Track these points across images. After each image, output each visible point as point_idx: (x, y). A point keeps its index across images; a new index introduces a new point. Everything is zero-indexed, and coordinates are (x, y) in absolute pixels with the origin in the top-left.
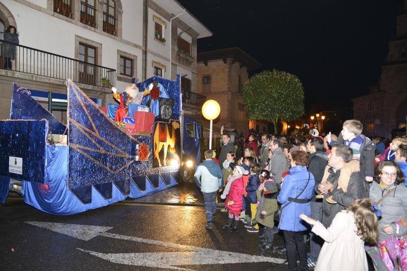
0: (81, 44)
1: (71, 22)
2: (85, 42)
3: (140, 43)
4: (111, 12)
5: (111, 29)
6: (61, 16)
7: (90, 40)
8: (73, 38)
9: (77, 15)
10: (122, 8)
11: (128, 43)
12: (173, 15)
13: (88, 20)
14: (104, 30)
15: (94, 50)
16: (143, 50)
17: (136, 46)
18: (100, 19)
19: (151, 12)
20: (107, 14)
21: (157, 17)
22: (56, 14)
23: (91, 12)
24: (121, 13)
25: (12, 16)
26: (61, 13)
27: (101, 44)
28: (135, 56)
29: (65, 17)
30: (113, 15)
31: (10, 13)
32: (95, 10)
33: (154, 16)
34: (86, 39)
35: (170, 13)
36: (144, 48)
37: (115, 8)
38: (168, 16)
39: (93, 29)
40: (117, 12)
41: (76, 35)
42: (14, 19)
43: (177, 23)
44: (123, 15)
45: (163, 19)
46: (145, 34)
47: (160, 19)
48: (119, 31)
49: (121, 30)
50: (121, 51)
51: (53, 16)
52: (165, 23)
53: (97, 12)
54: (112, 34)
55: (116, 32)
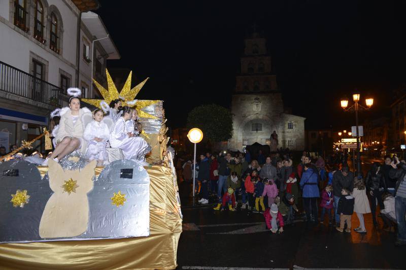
1: (28, 38)
2: (36, 58)
3: (75, 63)
4: (54, 29)
5: (55, 46)
6: (20, 30)
7: (40, 57)
8: (28, 54)
9: (32, 30)
10: (63, 27)
11: (66, 62)
12: (95, 38)
14: (51, 48)
15: (41, 67)
16: (76, 70)
17: (72, 65)
18: (48, 36)
19: (82, 33)
21: (84, 38)
22: (16, 28)
23: (40, 28)
24: (62, 31)
26: (20, 27)
27: (48, 62)
28: (70, 75)
29: (23, 32)
30: (55, 32)
32: (43, 26)
33: (83, 37)
34: (38, 56)
35: (93, 35)
36: (77, 68)
37: (56, 26)
38: (92, 38)
39: (43, 45)
40: (58, 31)
43: (98, 46)
44: (64, 34)
45: (88, 40)
46: (78, 54)
47: (86, 40)
49: (62, 49)
50: (61, 70)
51: (14, 29)
52: (89, 44)
53: (44, 29)
54: (56, 52)
55: (59, 51)
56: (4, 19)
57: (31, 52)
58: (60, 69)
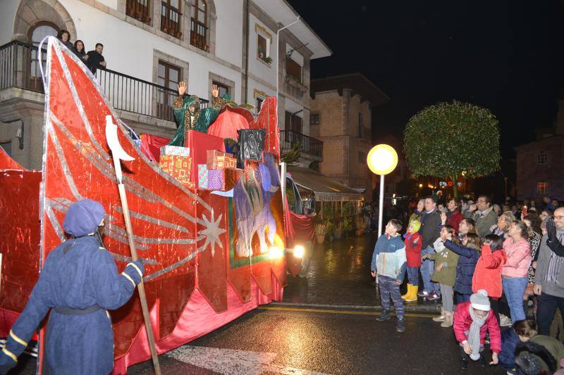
0: (161, 62)
1: (149, 31)
2: (166, 59)
3: (239, 63)
4: (201, 18)
5: (200, 41)
6: (136, 21)
7: (173, 57)
8: (151, 54)
9: (157, 20)
10: (215, 13)
11: (223, 63)
12: (281, 25)
13: (171, 28)
14: (192, 43)
15: (177, 72)
16: (243, 74)
17: (233, 67)
18: (186, 27)
19: (253, 20)
20: (195, 20)
21: (259, 26)
22: (129, 18)
23: (174, 17)
24: (214, 19)
25: (71, 20)
26: (135, 16)
27: (188, 64)
28: (232, 81)
29: (141, 23)
30: (203, 21)
31: (69, 16)
32: (180, 14)
33: (257, 26)
34: (168, 56)
35: (277, 21)
36: (244, 71)
37: (205, 12)
38: (275, 26)
39: (177, 40)
40: (208, 18)
41: (154, 50)
42: (73, 25)
43: (287, 37)
44: (218, 22)
45: (268, 30)
46: (245, 51)
47: (264, 30)
48: (211, 45)
49: (214, 44)
50: (214, 74)
51: (125, 20)
52: (270, 35)
53: (182, 17)
54: (203, 49)
55: (208, 47)
56: (109, 8)
57: (156, 51)
58: (209, 72)
